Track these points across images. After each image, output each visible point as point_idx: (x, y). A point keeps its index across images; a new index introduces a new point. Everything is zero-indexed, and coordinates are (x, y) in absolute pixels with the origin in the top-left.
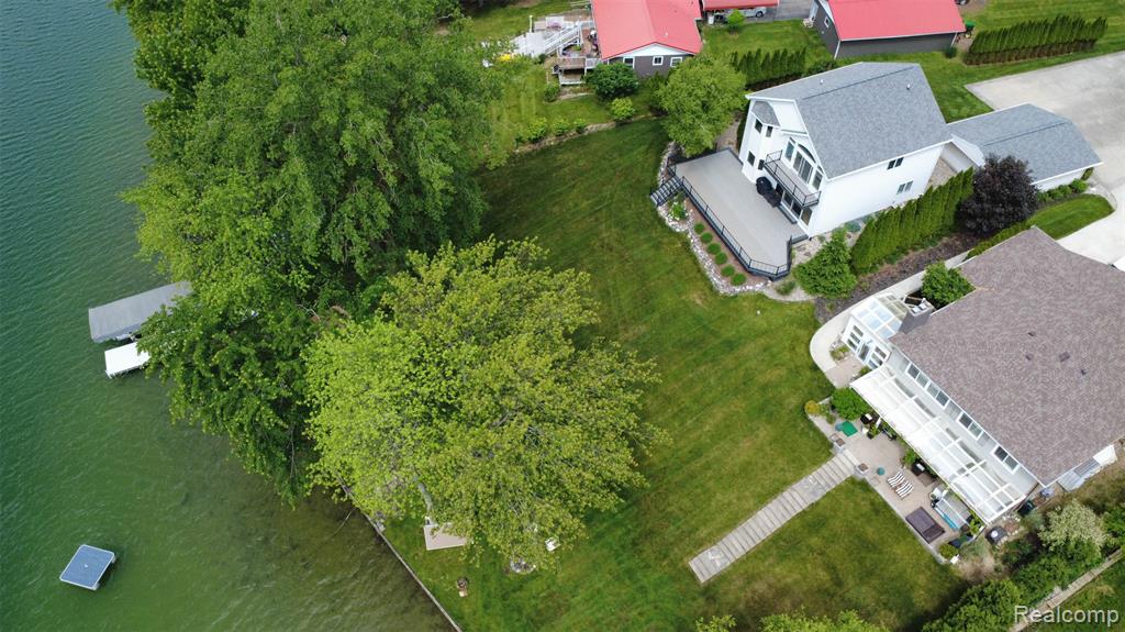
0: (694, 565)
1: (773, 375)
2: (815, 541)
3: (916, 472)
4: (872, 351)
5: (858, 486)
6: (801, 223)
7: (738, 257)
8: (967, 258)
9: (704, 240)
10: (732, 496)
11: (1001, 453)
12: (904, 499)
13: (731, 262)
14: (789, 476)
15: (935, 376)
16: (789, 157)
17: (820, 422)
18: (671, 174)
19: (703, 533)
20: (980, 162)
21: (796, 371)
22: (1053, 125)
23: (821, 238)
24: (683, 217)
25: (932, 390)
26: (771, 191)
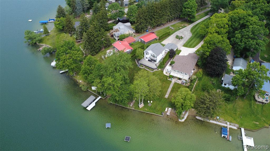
0: (165, 97)
1: (162, 77)
2: (174, 89)
3: (179, 80)
4: (170, 71)
5: (175, 83)
6: (155, 63)
7: (151, 68)
8: (173, 59)
9: (147, 68)
10: (165, 90)
11: (185, 74)
12: (180, 82)
13: (151, 69)
14: (169, 85)
15: (177, 70)
16: (151, 56)
17: (169, 79)
18: (138, 63)
19: (164, 94)
20: (169, 50)
21: (164, 76)
22: (172, 44)
23: (158, 63)
24: (143, 67)
25: (177, 72)
26: (151, 60)
